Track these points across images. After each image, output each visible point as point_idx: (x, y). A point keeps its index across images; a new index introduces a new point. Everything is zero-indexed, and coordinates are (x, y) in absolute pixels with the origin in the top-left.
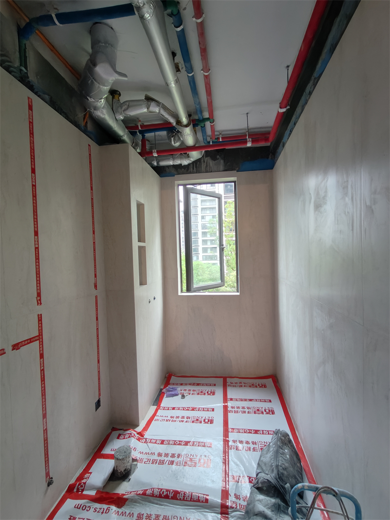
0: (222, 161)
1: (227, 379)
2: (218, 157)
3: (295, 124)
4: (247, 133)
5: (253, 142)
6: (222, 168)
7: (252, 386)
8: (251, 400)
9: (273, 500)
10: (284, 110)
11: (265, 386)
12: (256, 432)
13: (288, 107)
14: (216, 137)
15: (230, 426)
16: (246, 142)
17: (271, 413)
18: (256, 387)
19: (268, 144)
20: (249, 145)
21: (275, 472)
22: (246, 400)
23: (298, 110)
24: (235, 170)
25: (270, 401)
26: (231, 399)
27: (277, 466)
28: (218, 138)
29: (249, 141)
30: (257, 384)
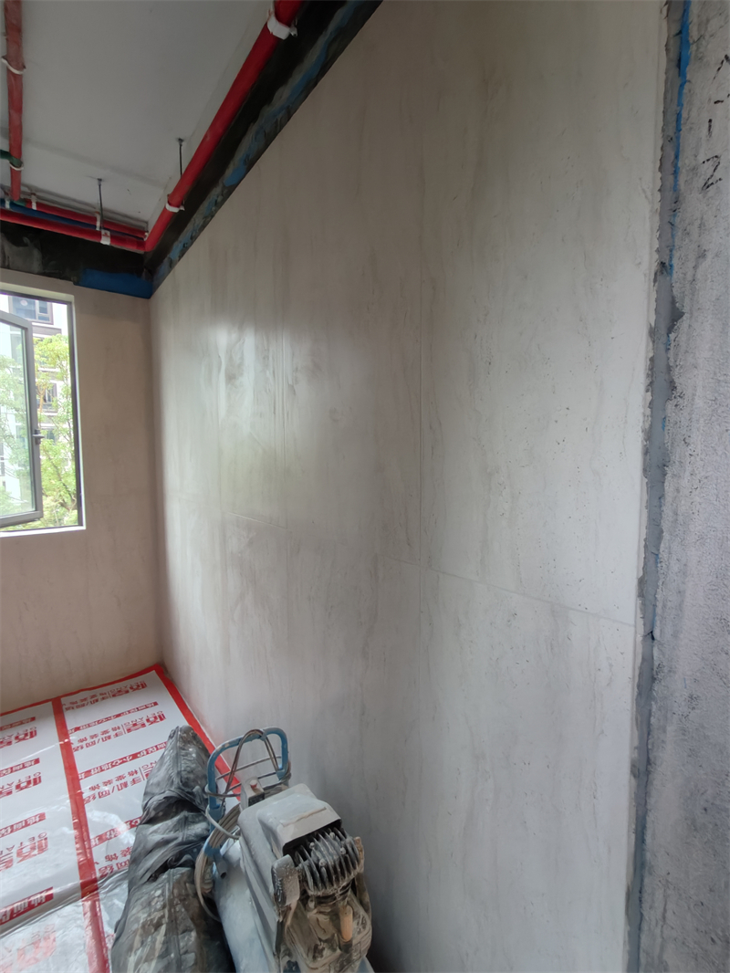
0: (36, 254)
1: (62, 699)
2: (26, 240)
3: (193, 239)
4: (99, 218)
5: (113, 238)
6: (36, 266)
7: (120, 693)
8: (118, 716)
9: (176, 819)
10: (175, 210)
11: (144, 686)
12: (135, 756)
13: (182, 208)
14: (22, 197)
15: (81, 769)
16: (99, 235)
17: (159, 720)
18: (127, 692)
19: (140, 251)
20: (106, 241)
21: (177, 781)
22: (107, 719)
23: (197, 219)
24: (70, 280)
25: (156, 704)
26: (77, 729)
27: (179, 773)
28: (30, 202)
29: (106, 235)
30: (129, 686)
